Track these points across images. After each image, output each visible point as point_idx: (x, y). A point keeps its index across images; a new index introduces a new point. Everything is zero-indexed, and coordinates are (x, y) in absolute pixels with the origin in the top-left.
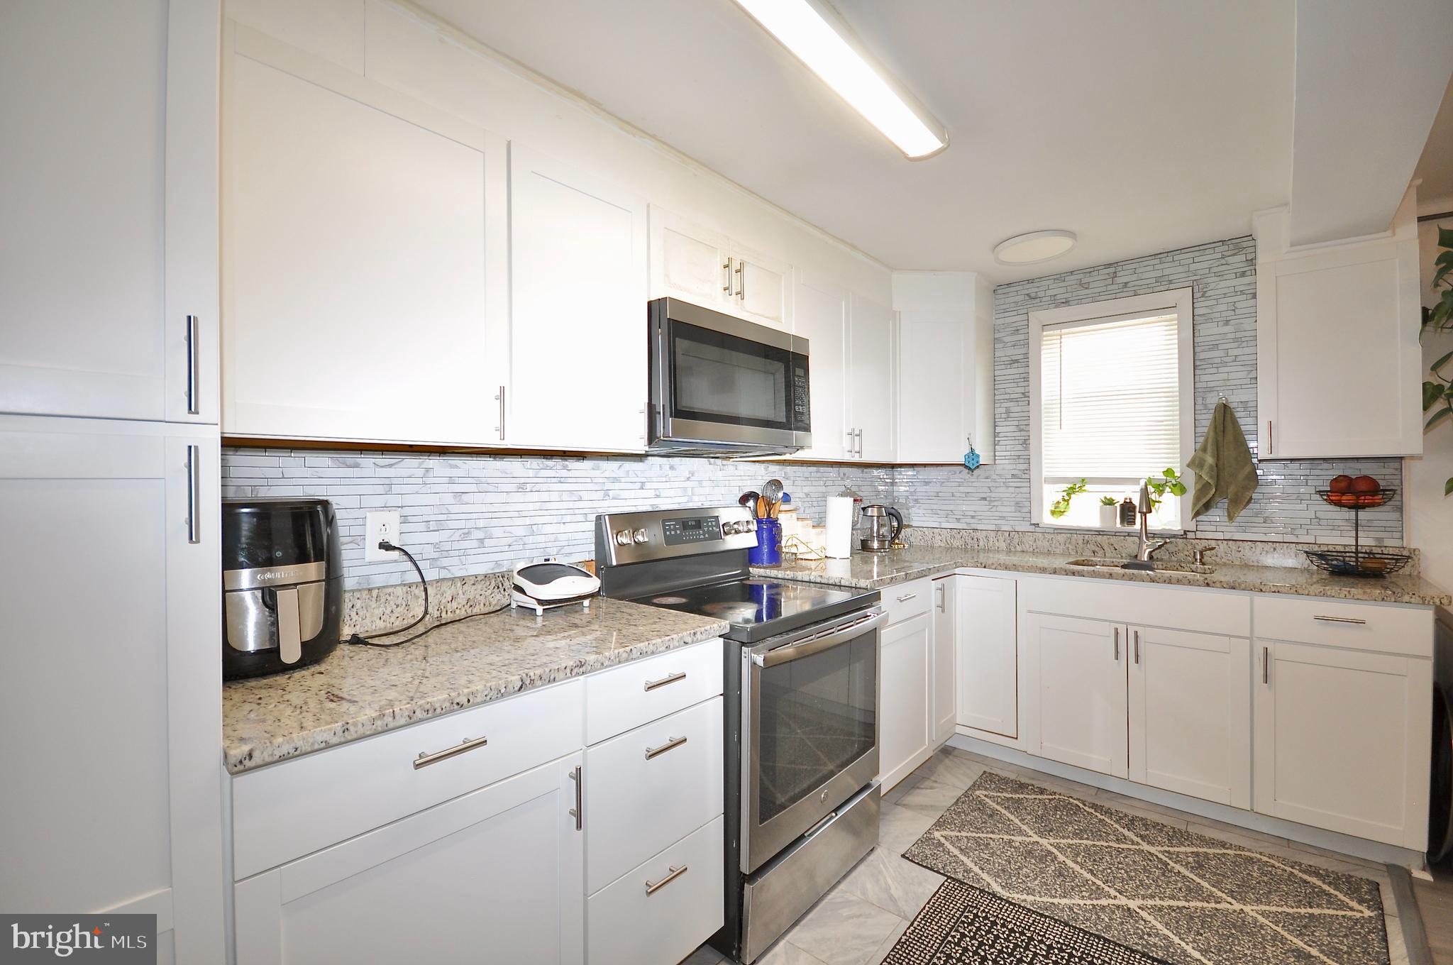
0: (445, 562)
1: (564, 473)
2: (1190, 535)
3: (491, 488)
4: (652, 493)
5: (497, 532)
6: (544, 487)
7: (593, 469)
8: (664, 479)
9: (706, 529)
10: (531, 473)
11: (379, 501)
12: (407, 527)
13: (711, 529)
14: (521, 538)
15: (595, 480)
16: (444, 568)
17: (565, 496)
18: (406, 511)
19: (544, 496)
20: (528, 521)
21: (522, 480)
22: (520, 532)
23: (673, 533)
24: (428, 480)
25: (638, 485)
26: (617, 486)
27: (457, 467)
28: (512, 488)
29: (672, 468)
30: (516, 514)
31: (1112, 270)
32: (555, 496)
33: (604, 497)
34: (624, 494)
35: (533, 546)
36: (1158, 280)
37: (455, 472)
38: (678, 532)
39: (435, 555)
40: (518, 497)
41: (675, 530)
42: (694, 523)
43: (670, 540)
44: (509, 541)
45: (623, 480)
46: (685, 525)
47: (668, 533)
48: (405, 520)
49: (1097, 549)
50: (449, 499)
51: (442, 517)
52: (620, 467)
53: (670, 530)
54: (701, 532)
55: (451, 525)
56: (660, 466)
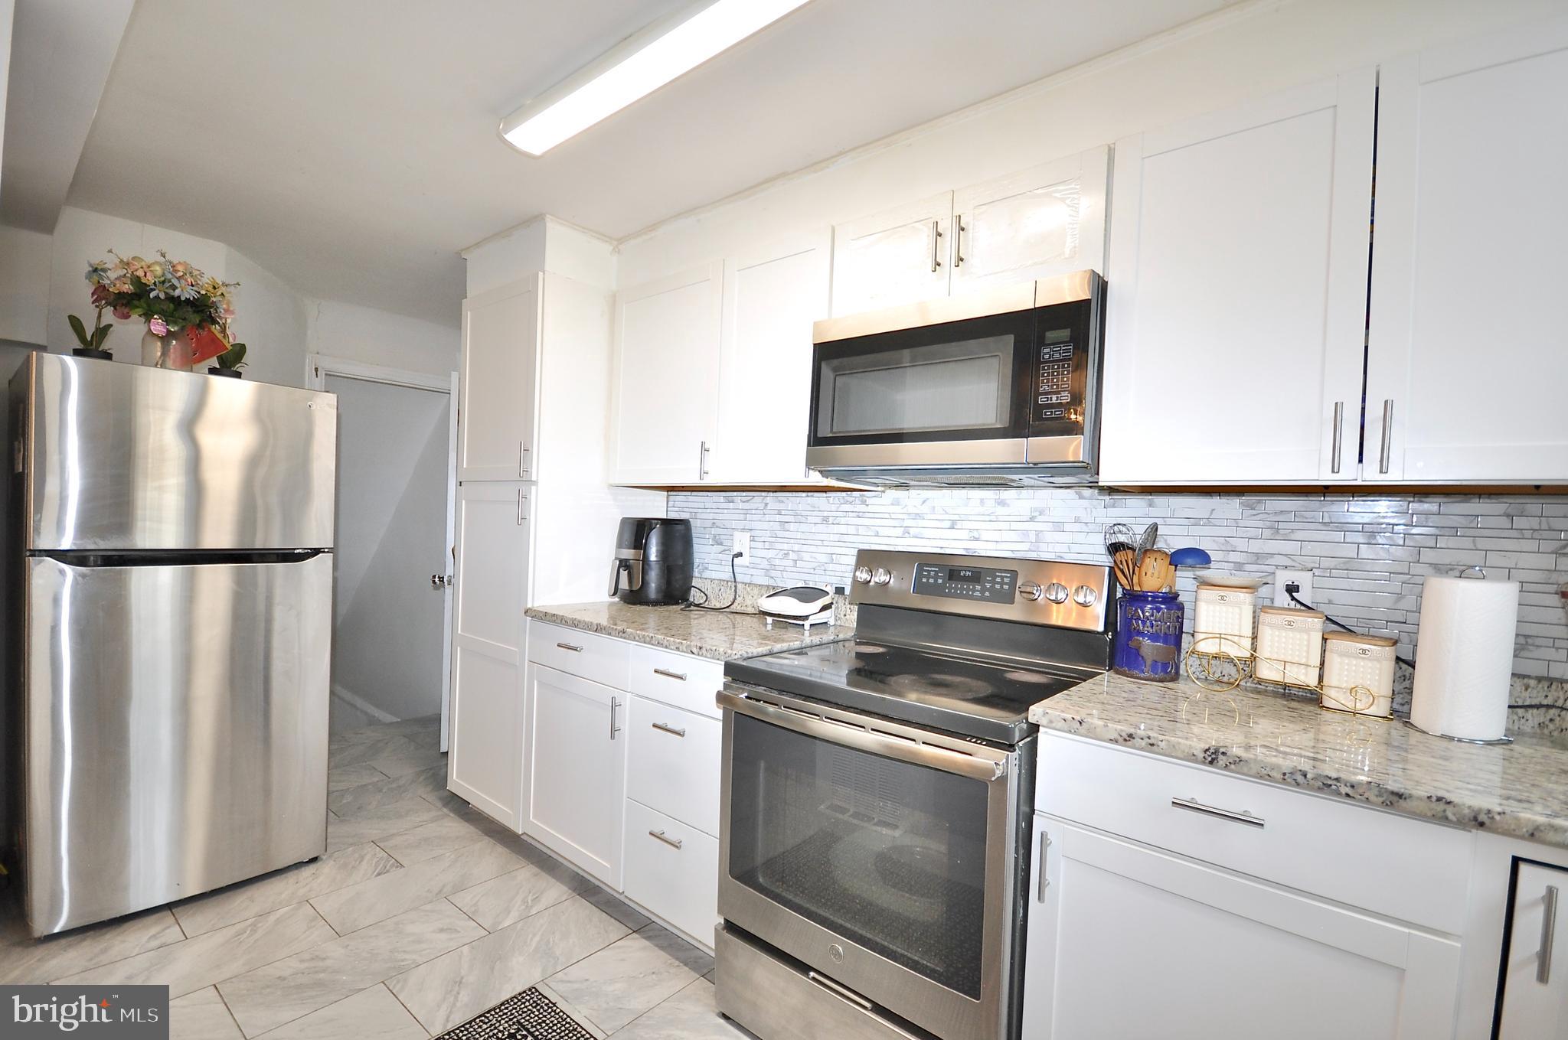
0: (773, 573)
1: (863, 508)
3: (803, 520)
5: (806, 556)
6: (843, 521)
7: (892, 504)
8: (988, 518)
9: (988, 585)
10: (834, 508)
11: (741, 525)
12: (753, 544)
13: (998, 586)
14: (823, 565)
15: (893, 516)
16: (772, 578)
17: (862, 530)
18: (754, 533)
19: (843, 529)
20: (829, 550)
21: (826, 514)
22: (823, 559)
23: (931, 581)
24: (766, 512)
25: (948, 524)
26: (921, 523)
27: (782, 502)
28: (818, 520)
29: (1002, 503)
30: (820, 543)
32: (852, 530)
33: (904, 534)
34: (927, 533)
35: (832, 573)
37: (781, 506)
38: (940, 581)
39: (768, 567)
40: (821, 528)
41: (936, 578)
42: (968, 573)
43: (920, 588)
44: (813, 565)
45: (926, 517)
46: (953, 574)
47: (924, 580)
48: (753, 539)
50: (777, 526)
51: (773, 540)
52: (924, 502)
53: (928, 577)
54: (978, 587)
55: (778, 546)
56: (982, 500)
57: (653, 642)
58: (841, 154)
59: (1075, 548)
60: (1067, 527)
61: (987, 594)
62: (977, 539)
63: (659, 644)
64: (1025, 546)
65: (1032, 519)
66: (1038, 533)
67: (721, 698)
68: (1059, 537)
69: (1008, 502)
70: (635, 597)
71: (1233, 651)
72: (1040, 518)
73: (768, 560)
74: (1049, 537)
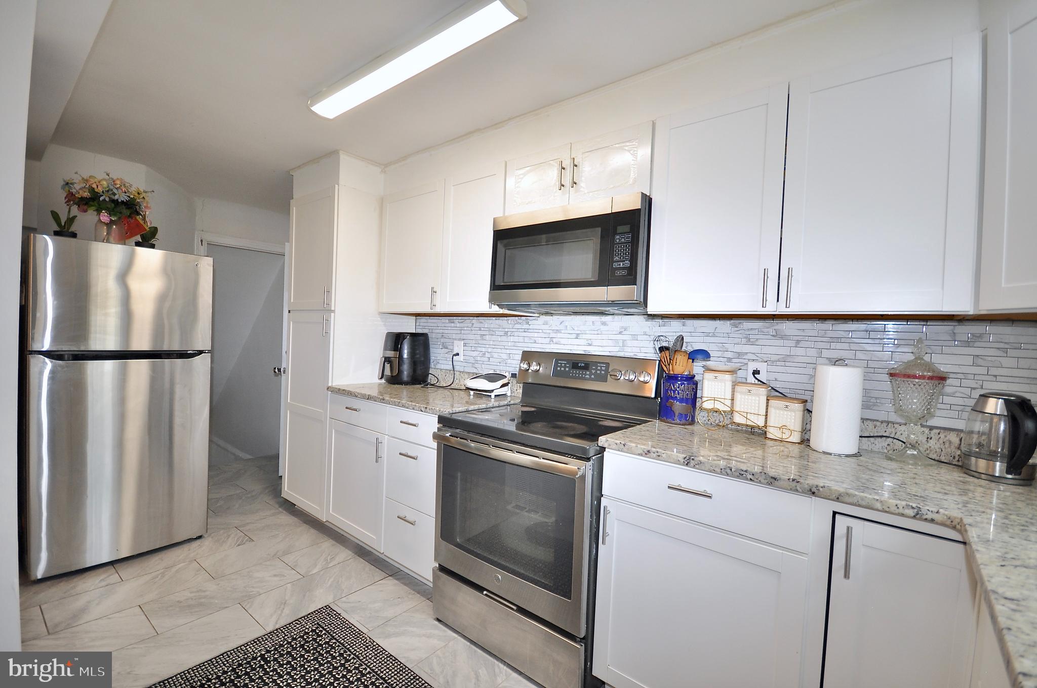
0: (476, 365)
1: (526, 326)
3: (494, 333)
4: (584, 342)
5: (495, 355)
6: (516, 334)
7: (544, 324)
8: (596, 332)
9: (593, 371)
10: (511, 326)
11: (459, 336)
12: (465, 348)
13: (598, 372)
14: (505, 360)
15: (544, 331)
16: (476, 368)
17: (526, 340)
18: (466, 341)
19: (516, 339)
20: (508, 352)
21: (506, 330)
22: (504, 356)
23: (563, 369)
24: (473, 329)
25: (574, 336)
26: (559, 335)
27: (481, 323)
28: (502, 333)
29: (604, 324)
30: (503, 347)
32: (521, 339)
33: (550, 342)
34: (563, 341)
35: (510, 365)
37: (482, 325)
38: (567, 369)
39: (473, 362)
40: (504, 338)
41: (565, 367)
42: (583, 365)
43: (556, 374)
44: (500, 360)
45: (562, 332)
46: (575, 366)
47: (559, 369)
48: (465, 345)
50: (478, 337)
51: (476, 345)
52: (561, 323)
53: (561, 367)
54: (588, 373)
55: (479, 349)
56: (593, 322)
57: (400, 405)
58: (510, 119)
59: (643, 350)
60: (639, 338)
61: (593, 376)
62: (590, 345)
63: (403, 406)
64: (617, 349)
65: (620, 333)
66: (624, 341)
67: (436, 436)
68: (635, 343)
69: (607, 323)
70: (394, 380)
71: (722, 408)
72: (625, 333)
73: (474, 357)
74: (629, 343)
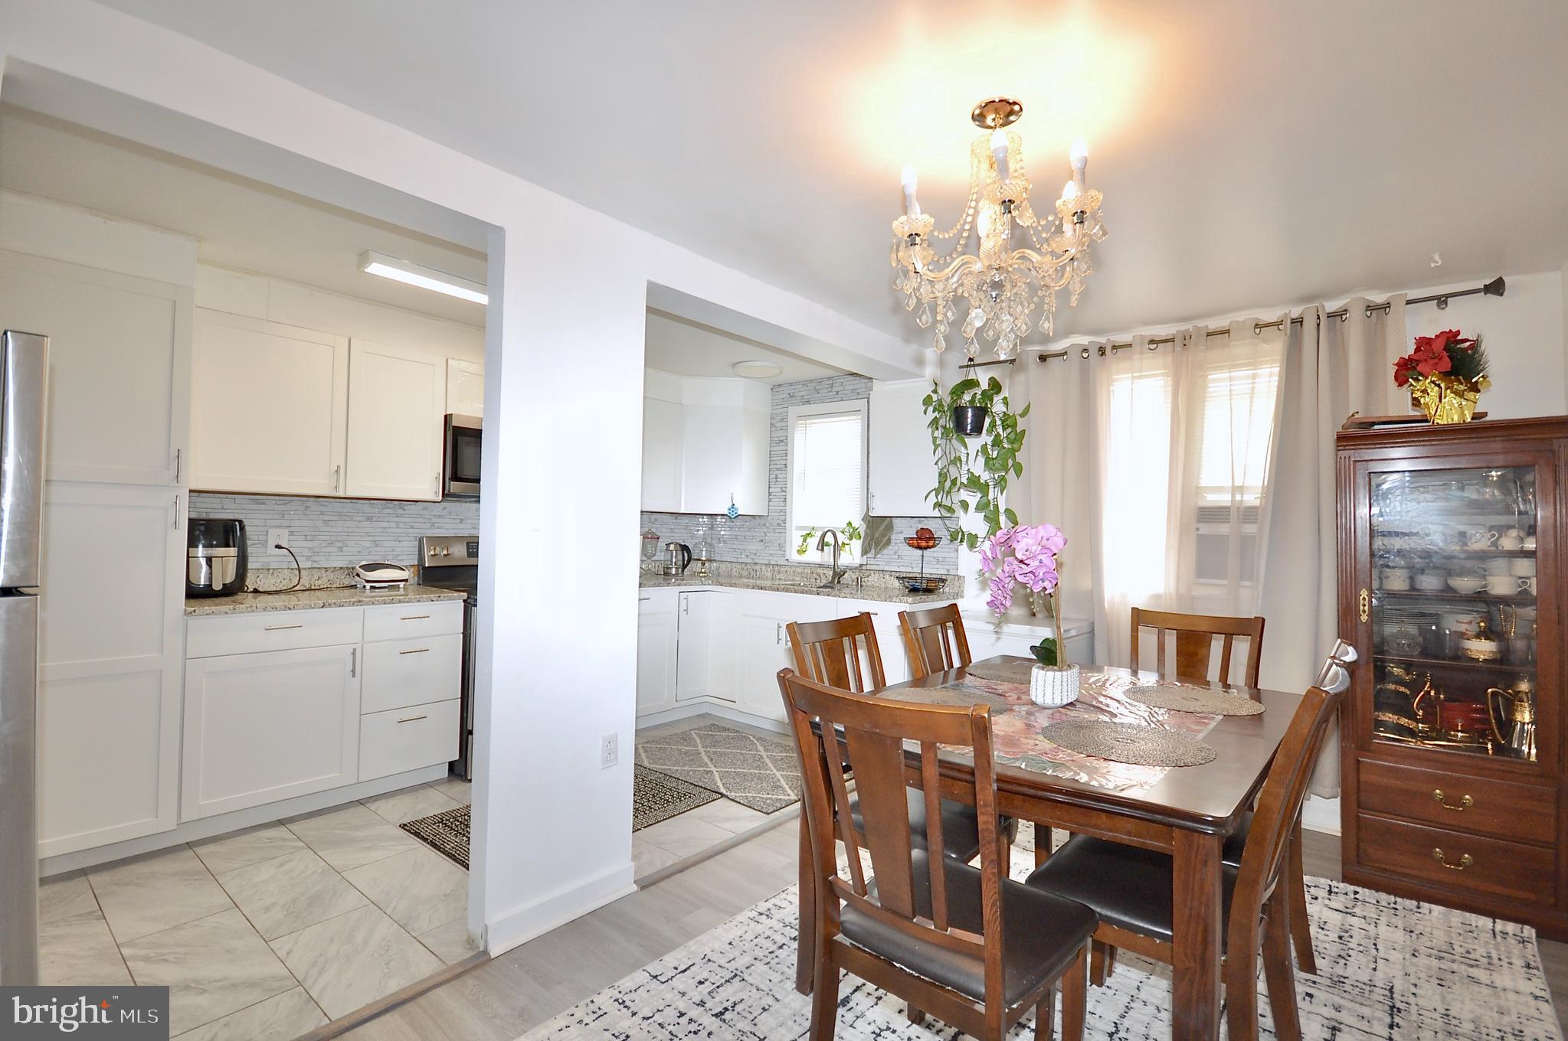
0: (316, 558)
1: (401, 512)
2: (864, 567)
4: (470, 526)
5: (351, 544)
11: (277, 523)
12: (292, 537)
14: (368, 548)
16: (313, 561)
18: (292, 529)
19: (385, 525)
22: (368, 544)
24: (308, 512)
25: (459, 521)
26: (442, 520)
27: (325, 506)
28: (363, 519)
30: (365, 534)
31: (831, 382)
34: (445, 526)
36: (853, 391)
37: (323, 509)
39: (310, 554)
40: (366, 524)
44: (359, 549)
48: (292, 533)
49: (817, 577)
51: (316, 533)
52: (444, 509)
53: (473, 548)
55: (321, 538)
73: (309, 549)
